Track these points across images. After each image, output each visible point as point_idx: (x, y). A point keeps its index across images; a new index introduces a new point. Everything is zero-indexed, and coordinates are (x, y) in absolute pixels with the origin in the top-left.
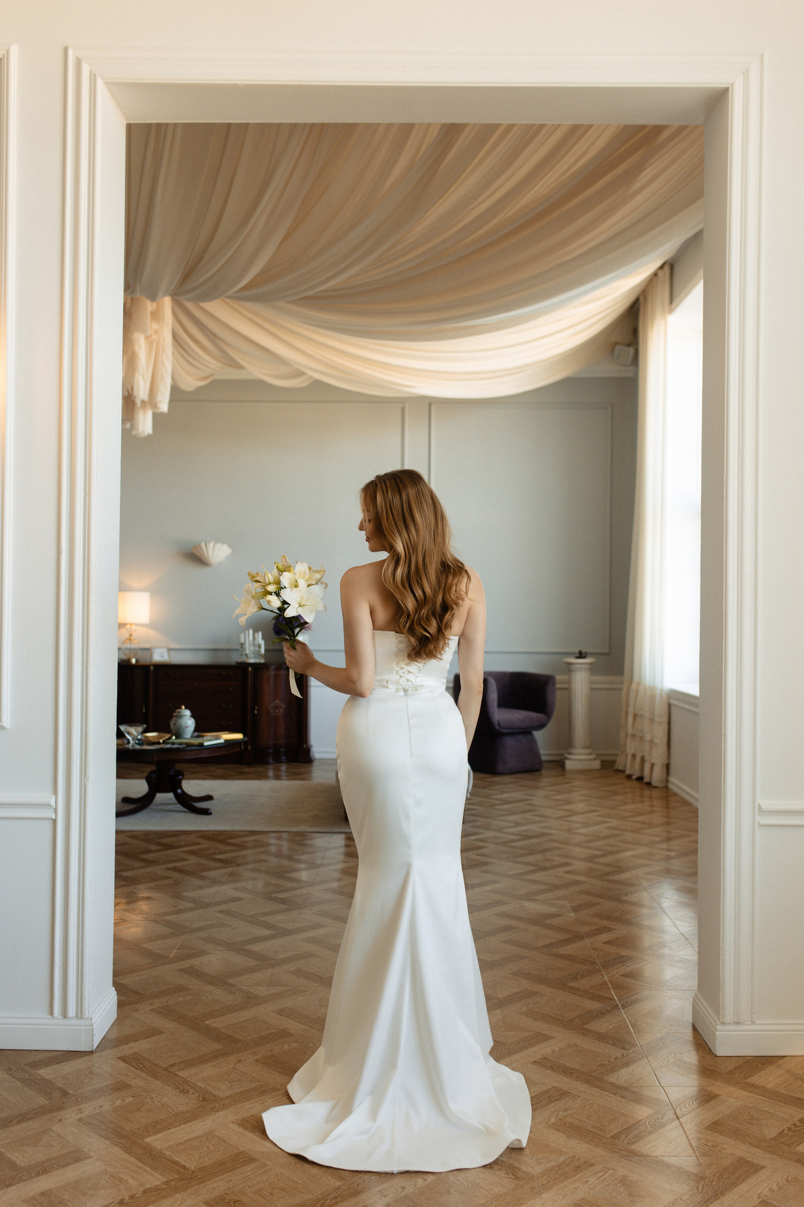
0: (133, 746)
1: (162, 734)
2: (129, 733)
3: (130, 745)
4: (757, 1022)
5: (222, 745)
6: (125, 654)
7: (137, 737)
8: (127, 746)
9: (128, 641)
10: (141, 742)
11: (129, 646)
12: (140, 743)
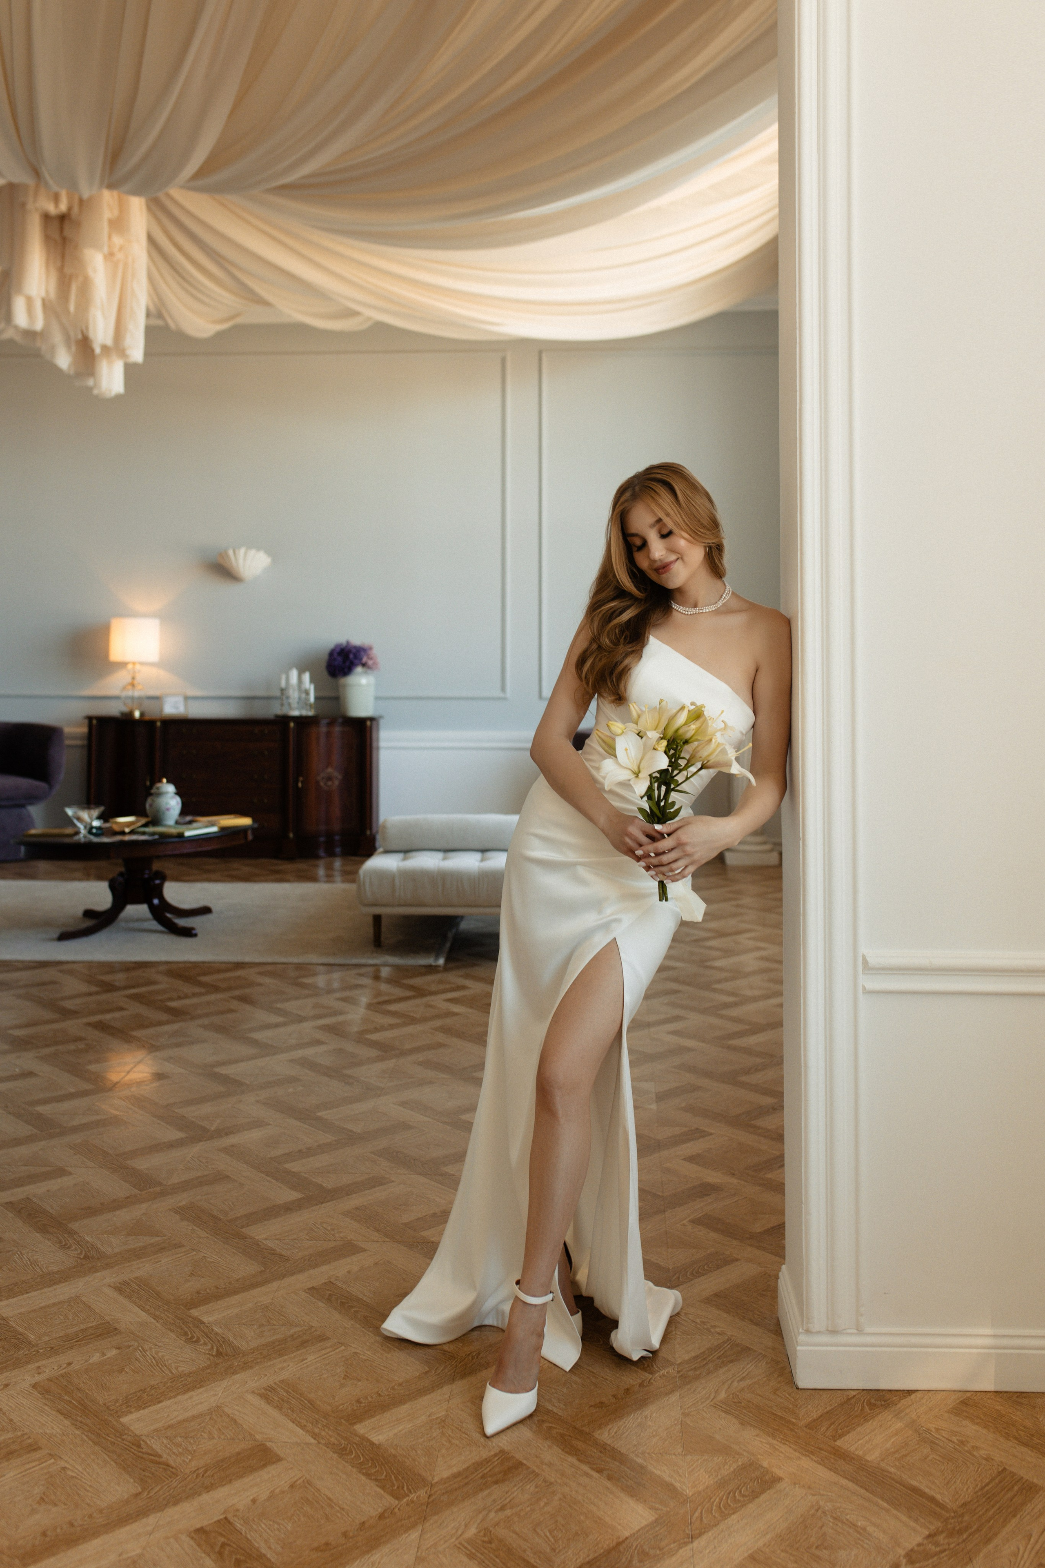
0: (85, 837)
1: (140, 819)
2: (79, 819)
3: (81, 835)
4: (868, 1330)
5: (214, 835)
6: (125, 704)
7: (91, 824)
8: (76, 838)
9: (130, 687)
10: (101, 832)
11: (130, 693)
12: (99, 832)
